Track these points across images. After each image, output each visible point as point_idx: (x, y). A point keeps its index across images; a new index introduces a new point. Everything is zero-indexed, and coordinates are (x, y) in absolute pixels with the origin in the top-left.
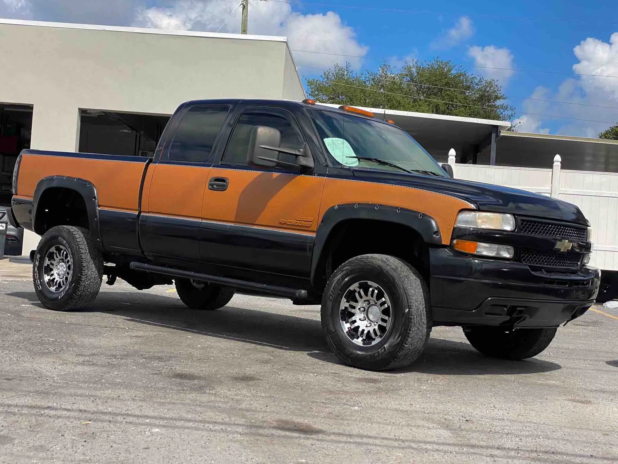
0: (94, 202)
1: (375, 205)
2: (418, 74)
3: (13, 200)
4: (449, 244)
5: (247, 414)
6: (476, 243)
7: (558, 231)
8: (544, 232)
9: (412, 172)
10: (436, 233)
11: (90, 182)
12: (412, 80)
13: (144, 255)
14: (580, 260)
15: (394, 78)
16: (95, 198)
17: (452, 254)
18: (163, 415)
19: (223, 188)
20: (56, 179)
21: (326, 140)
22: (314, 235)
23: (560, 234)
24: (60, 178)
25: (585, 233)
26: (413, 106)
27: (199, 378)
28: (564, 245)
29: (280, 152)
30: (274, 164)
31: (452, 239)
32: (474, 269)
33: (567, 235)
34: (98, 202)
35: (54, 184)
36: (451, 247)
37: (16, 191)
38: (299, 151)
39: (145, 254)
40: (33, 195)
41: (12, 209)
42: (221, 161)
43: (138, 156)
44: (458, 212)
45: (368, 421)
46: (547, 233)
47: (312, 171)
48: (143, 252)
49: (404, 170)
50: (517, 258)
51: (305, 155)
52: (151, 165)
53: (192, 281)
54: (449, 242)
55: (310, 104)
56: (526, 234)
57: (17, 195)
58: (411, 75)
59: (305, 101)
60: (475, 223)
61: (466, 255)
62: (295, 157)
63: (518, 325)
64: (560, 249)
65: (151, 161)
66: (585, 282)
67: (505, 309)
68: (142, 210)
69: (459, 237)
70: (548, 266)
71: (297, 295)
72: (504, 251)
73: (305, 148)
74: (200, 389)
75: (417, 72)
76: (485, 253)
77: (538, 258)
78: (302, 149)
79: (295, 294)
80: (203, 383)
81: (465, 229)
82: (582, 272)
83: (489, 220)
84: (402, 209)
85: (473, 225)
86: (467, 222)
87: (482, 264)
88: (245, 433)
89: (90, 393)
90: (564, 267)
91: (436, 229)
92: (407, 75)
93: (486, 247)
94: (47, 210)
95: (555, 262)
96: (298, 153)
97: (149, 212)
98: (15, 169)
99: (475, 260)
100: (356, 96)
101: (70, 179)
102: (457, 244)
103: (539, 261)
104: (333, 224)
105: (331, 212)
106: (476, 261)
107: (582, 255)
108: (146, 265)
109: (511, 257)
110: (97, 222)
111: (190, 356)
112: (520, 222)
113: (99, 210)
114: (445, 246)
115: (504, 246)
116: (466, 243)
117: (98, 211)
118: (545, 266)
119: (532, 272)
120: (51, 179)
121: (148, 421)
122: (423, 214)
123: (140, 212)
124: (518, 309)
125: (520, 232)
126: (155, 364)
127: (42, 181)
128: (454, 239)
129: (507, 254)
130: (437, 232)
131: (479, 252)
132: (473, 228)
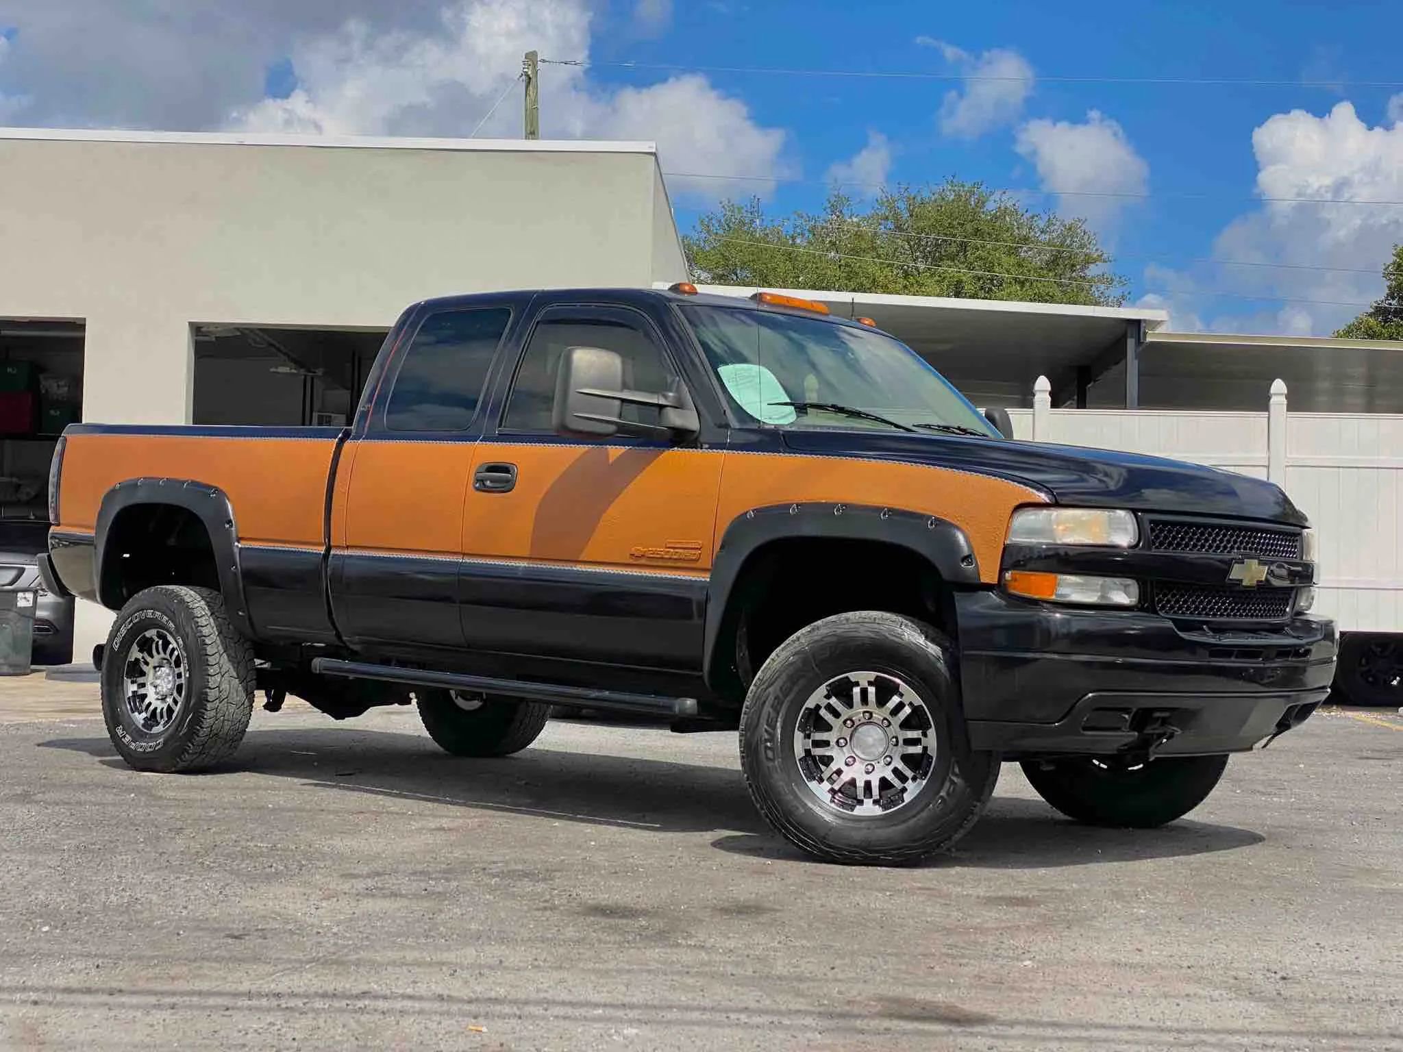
0: (228, 532)
1: (833, 505)
2: (911, 216)
3: (51, 538)
4: (995, 581)
5: (801, 986)
6: (1053, 576)
7: (1235, 542)
8: (1203, 546)
9: (914, 429)
10: (965, 558)
11: (217, 489)
12: (899, 228)
13: (342, 641)
14: (1291, 603)
15: (859, 226)
16: (230, 522)
17: (1003, 603)
18: (620, 997)
19: (506, 486)
20: (143, 484)
21: (724, 370)
22: (706, 578)
23: (1238, 548)
24: (151, 482)
25: (1298, 544)
26: (905, 287)
27: (645, 913)
28: (1250, 572)
29: (623, 401)
30: (612, 428)
31: (1002, 571)
32: (1053, 634)
33: (1256, 549)
34: (237, 530)
35: (141, 497)
36: (1000, 587)
37: (57, 517)
38: (665, 397)
39: (345, 638)
40: (95, 524)
41: (49, 557)
42: (500, 426)
43: (310, 424)
44: (1012, 509)
45: (1071, 990)
46: (1210, 546)
47: (697, 439)
48: (339, 636)
49: (897, 426)
50: (1145, 605)
51: (679, 405)
52: (348, 444)
53: (453, 693)
54: (997, 576)
55: (685, 292)
56: (1162, 552)
57: (58, 525)
58: (897, 217)
59: (675, 288)
60: (1051, 532)
61: (1035, 603)
62: (657, 409)
63: (1157, 751)
64: (1241, 581)
65: (347, 435)
66: (1302, 651)
67: (1127, 716)
68: (332, 544)
69: (1017, 566)
70: (1218, 619)
71: (677, 709)
72: (1118, 589)
73: (678, 390)
74: (662, 937)
75: (909, 211)
76: (1076, 597)
77: (1193, 602)
78: (671, 391)
79: (670, 708)
80: (659, 924)
81: (1030, 548)
82: (1295, 629)
83: (1081, 524)
84: (890, 510)
85: (1045, 538)
86: (1031, 532)
87: (1068, 621)
88: (828, 1030)
89: (434, 958)
90: (1255, 620)
91: (966, 551)
92: (887, 218)
93: (1078, 584)
94: (127, 556)
95: (1232, 610)
96: (662, 401)
97: (348, 547)
98: (53, 469)
99: (1055, 612)
100: (775, 269)
101: (173, 484)
102: (1014, 579)
103: (1197, 608)
104: (746, 552)
105: (741, 525)
106: (1058, 615)
107: (1294, 592)
108: (347, 664)
109: (1133, 603)
110: (235, 574)
111: (591, 868)
112: (1147, 527)
113: (241, 549)
114: (988, 587)
115: (1117, 580)
116: (1033, 577)
117: (236, 551)
118: (1210, 619)
119: (1181, 634)
120: (132, 486)
121: (600, 1011)
122: (936, 519)
123: (329, 549)
124: (1157, 714)
125: (1150, 549)
126: (527, 886)
127: (113, 492)
128: (1007, 570)
129: (1124, 595)
130: (969, 556)
131: (1062, 595)
132: (1047, 544)
